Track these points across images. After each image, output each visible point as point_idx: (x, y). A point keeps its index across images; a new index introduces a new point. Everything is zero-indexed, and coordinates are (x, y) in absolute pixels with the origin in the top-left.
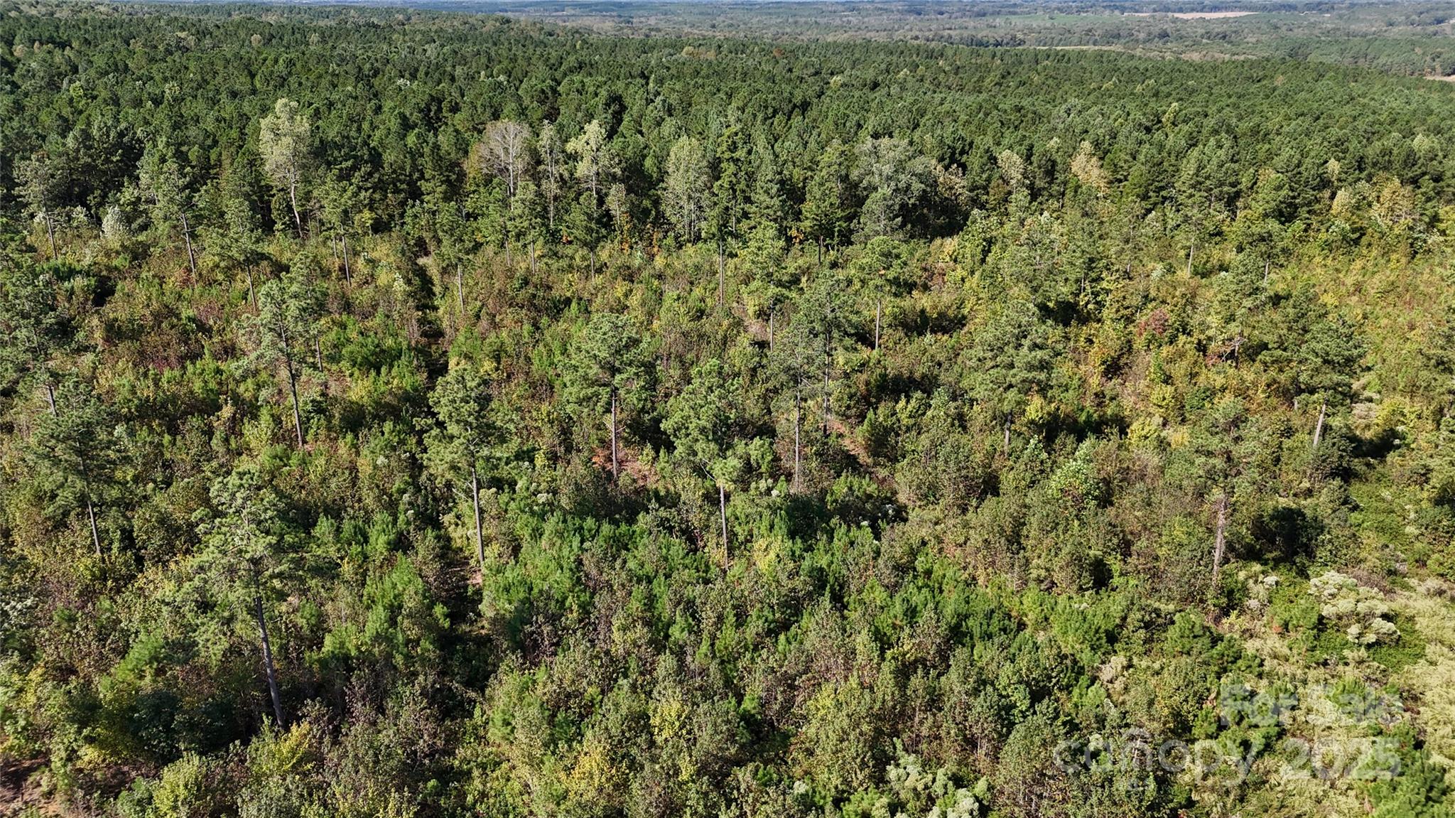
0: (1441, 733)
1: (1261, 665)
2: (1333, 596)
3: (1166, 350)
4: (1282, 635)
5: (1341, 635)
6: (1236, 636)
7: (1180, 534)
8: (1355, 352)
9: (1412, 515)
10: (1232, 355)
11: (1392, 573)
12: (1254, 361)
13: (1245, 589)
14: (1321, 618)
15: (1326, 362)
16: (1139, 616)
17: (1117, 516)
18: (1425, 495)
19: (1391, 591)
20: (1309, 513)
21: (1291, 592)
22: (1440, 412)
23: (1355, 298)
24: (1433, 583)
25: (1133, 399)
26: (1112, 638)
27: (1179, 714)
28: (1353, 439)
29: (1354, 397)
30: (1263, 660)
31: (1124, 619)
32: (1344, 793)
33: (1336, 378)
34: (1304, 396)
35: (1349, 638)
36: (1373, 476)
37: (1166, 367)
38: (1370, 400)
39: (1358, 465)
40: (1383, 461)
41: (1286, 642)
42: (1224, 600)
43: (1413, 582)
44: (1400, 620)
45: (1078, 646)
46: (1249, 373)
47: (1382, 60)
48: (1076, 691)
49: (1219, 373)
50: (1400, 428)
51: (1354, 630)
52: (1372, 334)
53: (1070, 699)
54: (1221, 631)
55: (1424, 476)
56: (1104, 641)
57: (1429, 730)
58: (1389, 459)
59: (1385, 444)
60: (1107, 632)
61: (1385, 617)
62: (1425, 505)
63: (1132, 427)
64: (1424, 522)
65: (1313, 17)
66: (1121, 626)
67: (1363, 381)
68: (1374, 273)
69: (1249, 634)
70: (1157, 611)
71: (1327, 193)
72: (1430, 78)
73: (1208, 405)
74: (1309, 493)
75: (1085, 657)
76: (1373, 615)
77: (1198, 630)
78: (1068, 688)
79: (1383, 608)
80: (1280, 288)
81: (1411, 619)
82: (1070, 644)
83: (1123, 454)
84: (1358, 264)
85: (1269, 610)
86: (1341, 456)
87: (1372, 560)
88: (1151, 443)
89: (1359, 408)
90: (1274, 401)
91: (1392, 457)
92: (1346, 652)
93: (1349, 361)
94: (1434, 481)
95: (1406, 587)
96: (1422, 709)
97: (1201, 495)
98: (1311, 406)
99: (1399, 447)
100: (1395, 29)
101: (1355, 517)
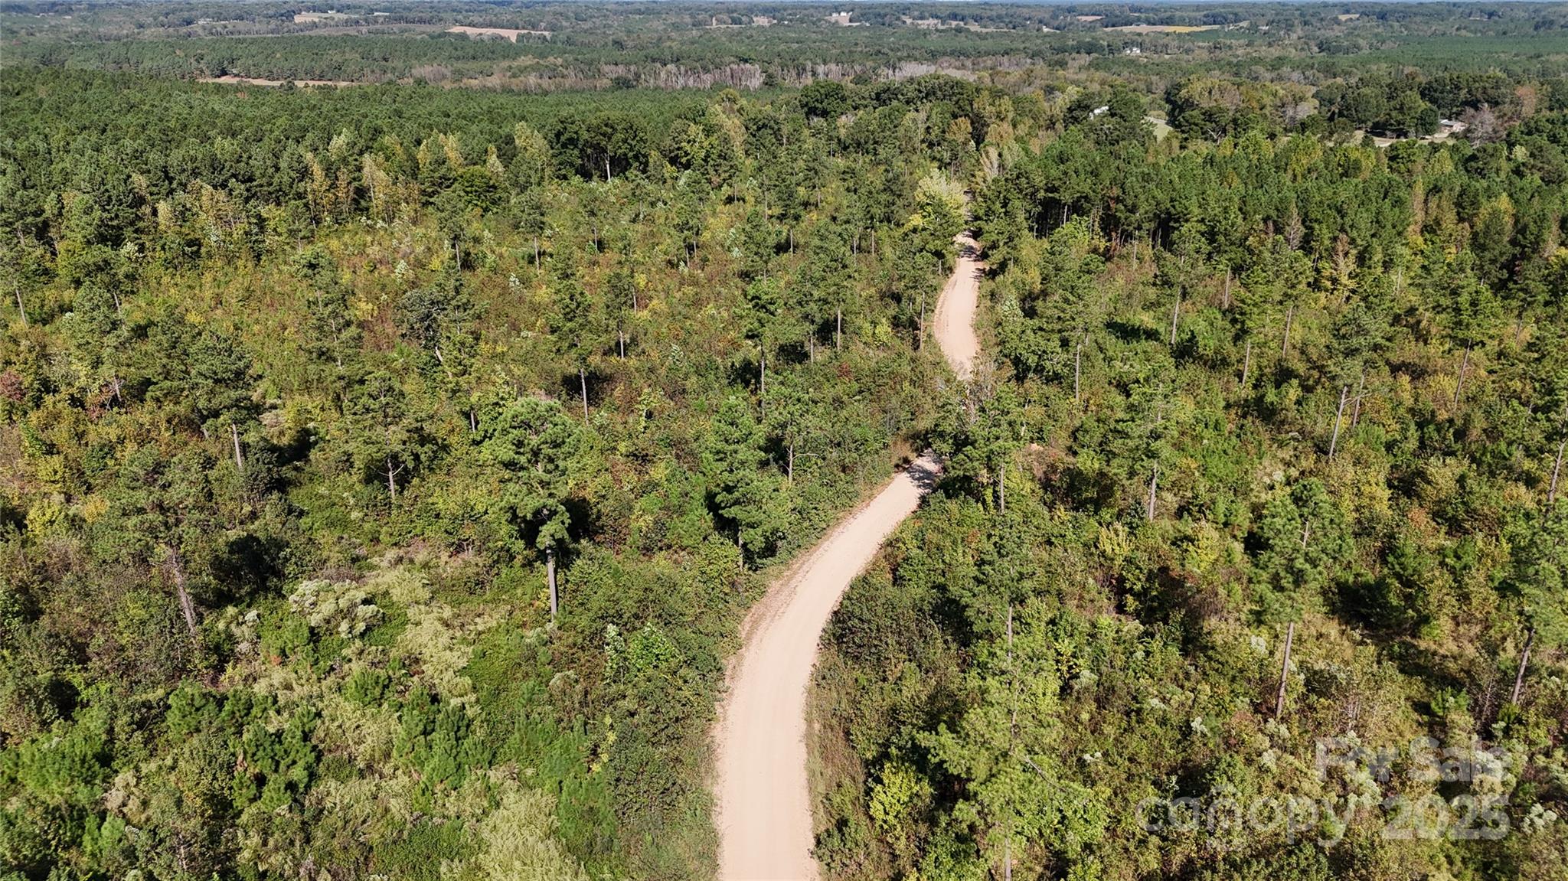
0: (446, 679)
1: (275, 701)
2: (314, 604)
3: (34, 417)
4: (283, 664)
5: (335, 637)
6: (240, 687)
7: (137, 612)
8: (241, 364)
9: (352, 501)
10: (115, 401)
11: (355, 560)
12: (142, 401)
13: (230, 637)
14: (312, 630)
15: (217, 381)
16: (126, 719)
17: (54, 623)
18: (355, 478)
19: (361, 577)
20: (261, 535)
21: (274, 619)
22: (338, 398)
23: (219, 312)
24: (391, 554)
25: (16, 484)
26: (105, 759)
27: (213, 796)
28: (273, 449)
29: (256, 409)
30: (276, 697)
31: (110, 731)
32: (394, 776)
33: (234, 394)
34: (210, 422)
35: (343, 635)
36: (304, 477)
37: (43, 436)
38: (274, 407)
39: (287, 472)
40: (308, 461)
41: (290, 668)
42: (214, 658)
43: (375, 560)
44: (378, 600)
45: (67, 790)
46: (143, 415)
47: (147, 64)
48: (86, 838)
49: (110, 424)
50: (311, 425)
51: (344, 626)
52: (248, 343)
53: (83, 854)
54: (222, 690)
55: (348, 461)
56: (97, 767)
57: (437, 681)
58: (312, 457)
59: (303, 444)
60: (95, 756)
61: (366, 602)
62: (358, 487)
63: (32, 515)
64: (364, 503)
65: (52, 20)
66: (111, 741)
67: (260, 391)
68: (227, 283)
69: (252, 678)
70: (147, 705)
71: (146, 210)
72: (201, 81)
73: (111, 463)
74: (254, 516)
75: (83, 795)
76: (355, 605)
77: (197, 703)
78: (75, 842)
79: (361, 595)
80: (139, 318)
81: (386, 593)
82: (56, 793)
83: (31, 551)
84: (208, 277)
85: (262, 647)
86: (269, 470)
87: (335, 556)
88: (61, 526)
89: (267, 418)
90: (183, 436)
91: (314, 454)
92: (344, 652)
93: (239, 374)
94: (358, 464)
95: (371, 568)
96: (424, 668)
97: (144, 561)
98: (221, 430)
99: (316, 443)
100: (148, 32)
101: (305, 522)
